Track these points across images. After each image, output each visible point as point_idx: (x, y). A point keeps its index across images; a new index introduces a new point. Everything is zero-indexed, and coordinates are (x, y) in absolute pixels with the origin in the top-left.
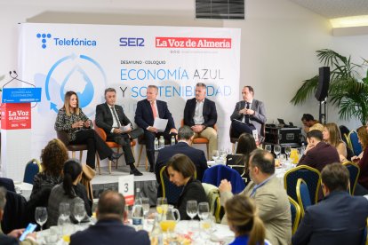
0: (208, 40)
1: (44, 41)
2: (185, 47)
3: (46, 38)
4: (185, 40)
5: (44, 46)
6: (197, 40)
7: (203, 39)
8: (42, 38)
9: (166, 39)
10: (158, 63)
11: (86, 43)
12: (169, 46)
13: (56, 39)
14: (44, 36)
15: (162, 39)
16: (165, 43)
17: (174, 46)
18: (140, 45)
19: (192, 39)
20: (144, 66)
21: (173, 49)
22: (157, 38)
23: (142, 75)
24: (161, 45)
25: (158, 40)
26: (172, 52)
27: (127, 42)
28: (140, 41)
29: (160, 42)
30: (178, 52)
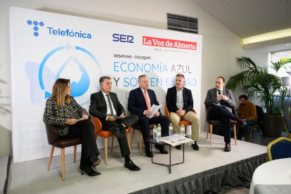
0: (182, 42)
1: (36, 29)
2: (165, 46)
3: (38, 26)
4: (165, 40)
5: (36, 34)
6: (173, 41)
7: (178, 41)
8: (33, 26)
9: (151, 39)
10: (145, 58)
11: (81, 35)
12: (153, 45)
13: (50, 28)
14: (36, 23)
15: (148, 38)
16: (150, 42)
17: (157, 45)
18: (130, 42)
19: (171, 41)
20: (133, 60)
21: (157, 47)
22: (144, 37)
23: (132, 67)
24: (147, 43)
25: (145, 39)
26: (155, 50)
27: (119, 38)
28: (130, 39)
29: (147, 41)
30: (160, 50)
